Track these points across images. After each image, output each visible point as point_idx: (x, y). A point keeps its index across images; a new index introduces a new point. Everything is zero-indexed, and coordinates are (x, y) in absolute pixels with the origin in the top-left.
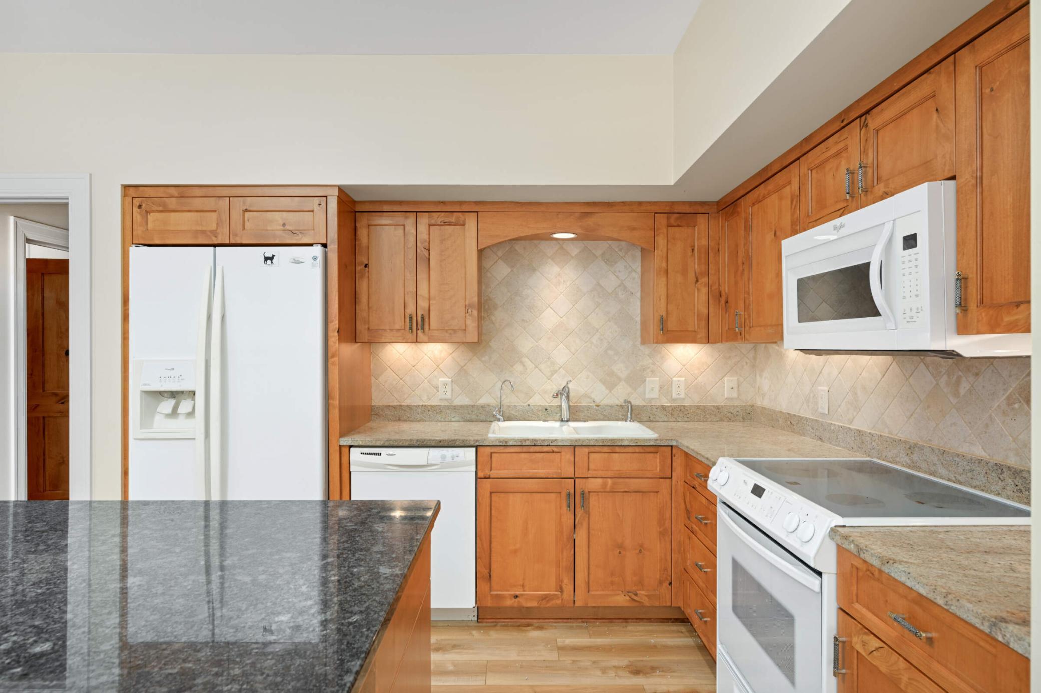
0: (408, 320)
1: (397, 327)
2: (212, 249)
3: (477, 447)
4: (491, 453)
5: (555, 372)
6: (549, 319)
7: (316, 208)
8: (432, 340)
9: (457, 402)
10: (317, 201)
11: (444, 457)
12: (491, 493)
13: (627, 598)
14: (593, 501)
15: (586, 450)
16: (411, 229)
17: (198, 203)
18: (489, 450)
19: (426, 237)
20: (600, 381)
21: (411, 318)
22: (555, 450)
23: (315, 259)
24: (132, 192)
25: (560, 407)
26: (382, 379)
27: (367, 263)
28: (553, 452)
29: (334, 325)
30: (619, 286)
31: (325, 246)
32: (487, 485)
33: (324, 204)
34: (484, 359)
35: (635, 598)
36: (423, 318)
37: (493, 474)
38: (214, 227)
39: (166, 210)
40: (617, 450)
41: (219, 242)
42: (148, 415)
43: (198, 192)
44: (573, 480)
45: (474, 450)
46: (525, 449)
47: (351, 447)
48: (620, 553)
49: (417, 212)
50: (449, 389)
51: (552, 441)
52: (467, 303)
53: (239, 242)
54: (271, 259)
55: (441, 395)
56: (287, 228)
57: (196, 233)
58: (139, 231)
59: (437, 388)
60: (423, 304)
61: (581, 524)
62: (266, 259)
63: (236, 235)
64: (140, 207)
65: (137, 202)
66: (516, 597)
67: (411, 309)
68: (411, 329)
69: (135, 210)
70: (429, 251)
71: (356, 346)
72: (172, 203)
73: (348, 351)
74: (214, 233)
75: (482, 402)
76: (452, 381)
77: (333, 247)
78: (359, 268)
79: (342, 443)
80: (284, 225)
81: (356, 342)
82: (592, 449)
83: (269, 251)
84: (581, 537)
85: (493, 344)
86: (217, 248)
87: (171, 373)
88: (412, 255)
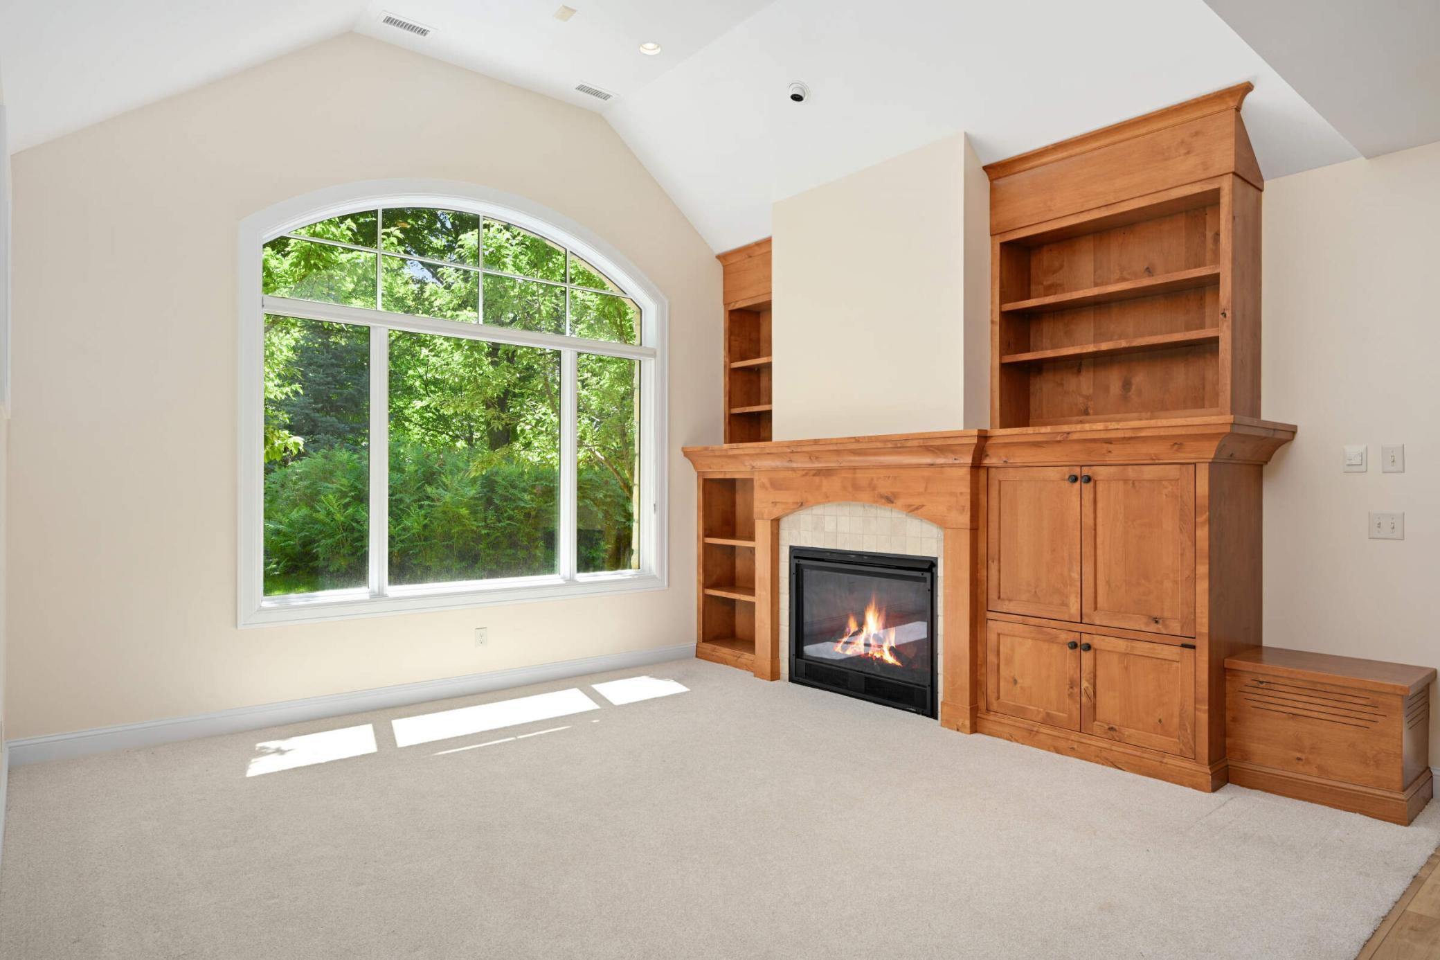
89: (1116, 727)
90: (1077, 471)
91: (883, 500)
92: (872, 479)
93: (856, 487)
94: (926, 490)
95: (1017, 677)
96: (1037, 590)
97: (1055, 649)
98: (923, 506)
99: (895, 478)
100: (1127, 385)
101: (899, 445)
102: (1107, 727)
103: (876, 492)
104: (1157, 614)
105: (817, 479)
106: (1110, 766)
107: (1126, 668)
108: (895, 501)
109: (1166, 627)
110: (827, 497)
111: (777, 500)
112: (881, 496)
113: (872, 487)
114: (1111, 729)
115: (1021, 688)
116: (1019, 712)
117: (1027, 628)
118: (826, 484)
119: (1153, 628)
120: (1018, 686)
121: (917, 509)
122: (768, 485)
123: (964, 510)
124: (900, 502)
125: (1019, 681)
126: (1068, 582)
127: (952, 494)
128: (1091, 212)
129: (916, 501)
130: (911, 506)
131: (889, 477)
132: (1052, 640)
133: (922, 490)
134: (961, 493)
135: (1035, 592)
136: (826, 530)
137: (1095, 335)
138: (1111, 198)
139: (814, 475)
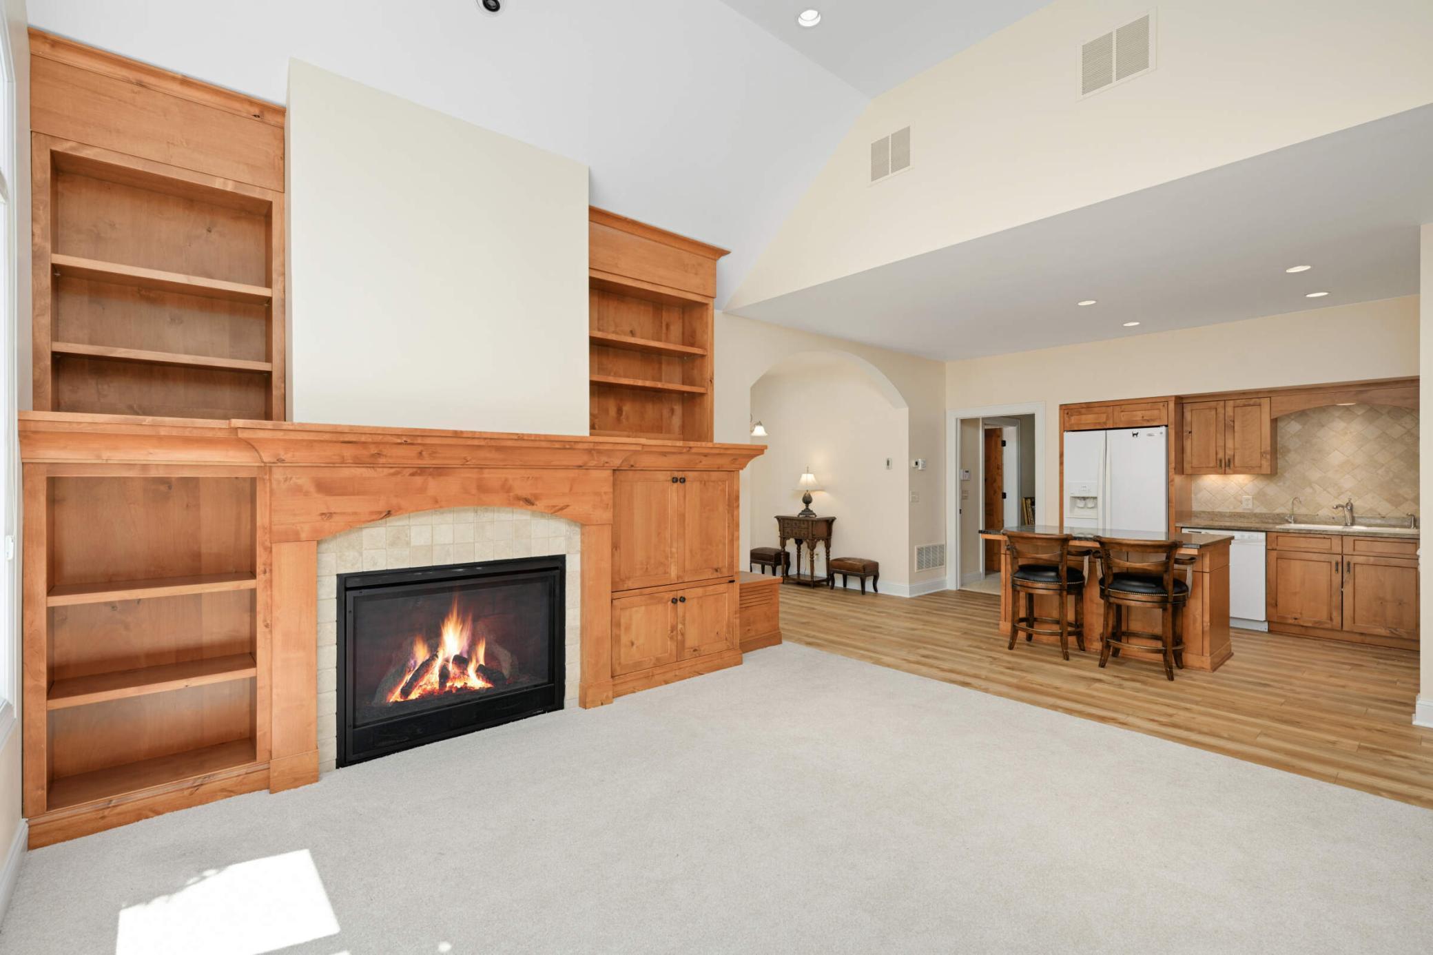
0: (1218, 462)
1: (1211, 465)
2: (1104, 431)
3: (1266, 532)
4: (1277, 537)
5: (1342, 493)
6: (1336, 458)
7: (1161, 407)
8: (1235, 472)
9: (1257, 511)
10: (1162, 404)
11: (1242, 536)
12: (1277, 559)
13: (1388, 632)
14: (1358, 568)
15: (1353, 538)
16: (1221, 410)
17: (1096, 410)
18: (1275, 534)
19: (1232, 414)
20: (1387, 500)
21: (1221, 461)
22: (1326, 536)
23: (1161, 433)
24: (1064, 407)
25: (1345, 517)
26: (1199, 496)
27: (1190, 430)
28: (1324, 538)
29: (1173, 465)
30: (1406, 434)
31: (1167, 426)
32: (1274, 554)
33: (1166, 405)
34: (1279, 484)
35: (1395, 632)
36: (1229, 461)
37: (1278, 548)
38: (1104, 420)
39: (1080, 413)
40: (1379, 539)
41: (1108, 427)
42: (1073, 506)
43: (1096, 405)
44: (1341, 556)
45: (1264, 534)
46: (1303, 535)
47: (1182, 528)
48: (1382, 603)
49: (1225, 400)
50: (1250, 502)
51: (1324, 531)
52: (1262, 450)
53: (1118, 426)
54: (1137, 434)
55: (1244, 505)
56: (1145, 418)
57: (1095, 424)
58: (1067, 425)
59: (1241, 502)
60: (1229, 452)
61: (1348, 582)
62: (1134, 435)
63: (1116, 423)
64: (1068, 414)
65: (1066, 412)
66: (1296, 619)
67: (1221, 455)
68: (1221, 466)
69: (1065, 415)
70: (1234, 421)
71: (1183, 476)
72: (1083, 410)
73: (1178, 480)
74: (1105, 423)
75: (1278, 511)
76: (1253, 498)
77: (1172, 427)
78: (1185, 434)
79: (1177, 525)
80: (1143, 417)
81: (1183, 474)
82: (1357, 538)
83: (1135, 431)
84: (1348, 589)
85: (1287, 475)
86: (1108, 431)
87: (1085, 489)
88: (1221, 425)
89: (697, 648)
90: (676, 474)
91: (521, 502)
92: (506, 480)
93: (483, 488)
94: (571, 490)
95: (633, 640)
96: (648, 566)
97: (660, 608)
98: (568, 506)
99: (536, 479)
100: (620, 411)
101: (568, 447)
102: (692, 650)
103: (511, 494)
104: (715, 566)
105: (418, 480)
106: (697, 675)
107: (701, 606)
108: (537, 503)
109: (721, 573)
110: (436, 502)
111: (333, 510)
112: (518, 498)
113: (506, 488)
114: (695, 650)
115: (637, 647)
116: (637, 665)
117: (643, 598)
118: (434, 486)
119: (715, 575)
120: (634, 647)
121: (562, 509)
122: (312, 489)
123: (607, 507)
124: (540, 505)
125: (636, 642)
126: (669, 556)
127: (597, 494)
128: (643, 283)
129: (560, 502)
130: (554, 506)
131: (529, 478)
132: (660, 601)
133: (567, 490)
134: (605, 493)
135: (647, 568)
136: (412, 544)
137: (599, 368)
138: (657, 280)
139: (413, 474)
